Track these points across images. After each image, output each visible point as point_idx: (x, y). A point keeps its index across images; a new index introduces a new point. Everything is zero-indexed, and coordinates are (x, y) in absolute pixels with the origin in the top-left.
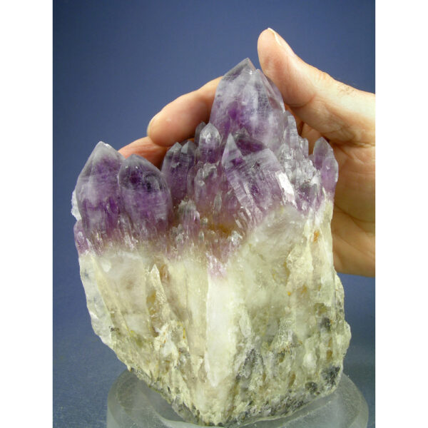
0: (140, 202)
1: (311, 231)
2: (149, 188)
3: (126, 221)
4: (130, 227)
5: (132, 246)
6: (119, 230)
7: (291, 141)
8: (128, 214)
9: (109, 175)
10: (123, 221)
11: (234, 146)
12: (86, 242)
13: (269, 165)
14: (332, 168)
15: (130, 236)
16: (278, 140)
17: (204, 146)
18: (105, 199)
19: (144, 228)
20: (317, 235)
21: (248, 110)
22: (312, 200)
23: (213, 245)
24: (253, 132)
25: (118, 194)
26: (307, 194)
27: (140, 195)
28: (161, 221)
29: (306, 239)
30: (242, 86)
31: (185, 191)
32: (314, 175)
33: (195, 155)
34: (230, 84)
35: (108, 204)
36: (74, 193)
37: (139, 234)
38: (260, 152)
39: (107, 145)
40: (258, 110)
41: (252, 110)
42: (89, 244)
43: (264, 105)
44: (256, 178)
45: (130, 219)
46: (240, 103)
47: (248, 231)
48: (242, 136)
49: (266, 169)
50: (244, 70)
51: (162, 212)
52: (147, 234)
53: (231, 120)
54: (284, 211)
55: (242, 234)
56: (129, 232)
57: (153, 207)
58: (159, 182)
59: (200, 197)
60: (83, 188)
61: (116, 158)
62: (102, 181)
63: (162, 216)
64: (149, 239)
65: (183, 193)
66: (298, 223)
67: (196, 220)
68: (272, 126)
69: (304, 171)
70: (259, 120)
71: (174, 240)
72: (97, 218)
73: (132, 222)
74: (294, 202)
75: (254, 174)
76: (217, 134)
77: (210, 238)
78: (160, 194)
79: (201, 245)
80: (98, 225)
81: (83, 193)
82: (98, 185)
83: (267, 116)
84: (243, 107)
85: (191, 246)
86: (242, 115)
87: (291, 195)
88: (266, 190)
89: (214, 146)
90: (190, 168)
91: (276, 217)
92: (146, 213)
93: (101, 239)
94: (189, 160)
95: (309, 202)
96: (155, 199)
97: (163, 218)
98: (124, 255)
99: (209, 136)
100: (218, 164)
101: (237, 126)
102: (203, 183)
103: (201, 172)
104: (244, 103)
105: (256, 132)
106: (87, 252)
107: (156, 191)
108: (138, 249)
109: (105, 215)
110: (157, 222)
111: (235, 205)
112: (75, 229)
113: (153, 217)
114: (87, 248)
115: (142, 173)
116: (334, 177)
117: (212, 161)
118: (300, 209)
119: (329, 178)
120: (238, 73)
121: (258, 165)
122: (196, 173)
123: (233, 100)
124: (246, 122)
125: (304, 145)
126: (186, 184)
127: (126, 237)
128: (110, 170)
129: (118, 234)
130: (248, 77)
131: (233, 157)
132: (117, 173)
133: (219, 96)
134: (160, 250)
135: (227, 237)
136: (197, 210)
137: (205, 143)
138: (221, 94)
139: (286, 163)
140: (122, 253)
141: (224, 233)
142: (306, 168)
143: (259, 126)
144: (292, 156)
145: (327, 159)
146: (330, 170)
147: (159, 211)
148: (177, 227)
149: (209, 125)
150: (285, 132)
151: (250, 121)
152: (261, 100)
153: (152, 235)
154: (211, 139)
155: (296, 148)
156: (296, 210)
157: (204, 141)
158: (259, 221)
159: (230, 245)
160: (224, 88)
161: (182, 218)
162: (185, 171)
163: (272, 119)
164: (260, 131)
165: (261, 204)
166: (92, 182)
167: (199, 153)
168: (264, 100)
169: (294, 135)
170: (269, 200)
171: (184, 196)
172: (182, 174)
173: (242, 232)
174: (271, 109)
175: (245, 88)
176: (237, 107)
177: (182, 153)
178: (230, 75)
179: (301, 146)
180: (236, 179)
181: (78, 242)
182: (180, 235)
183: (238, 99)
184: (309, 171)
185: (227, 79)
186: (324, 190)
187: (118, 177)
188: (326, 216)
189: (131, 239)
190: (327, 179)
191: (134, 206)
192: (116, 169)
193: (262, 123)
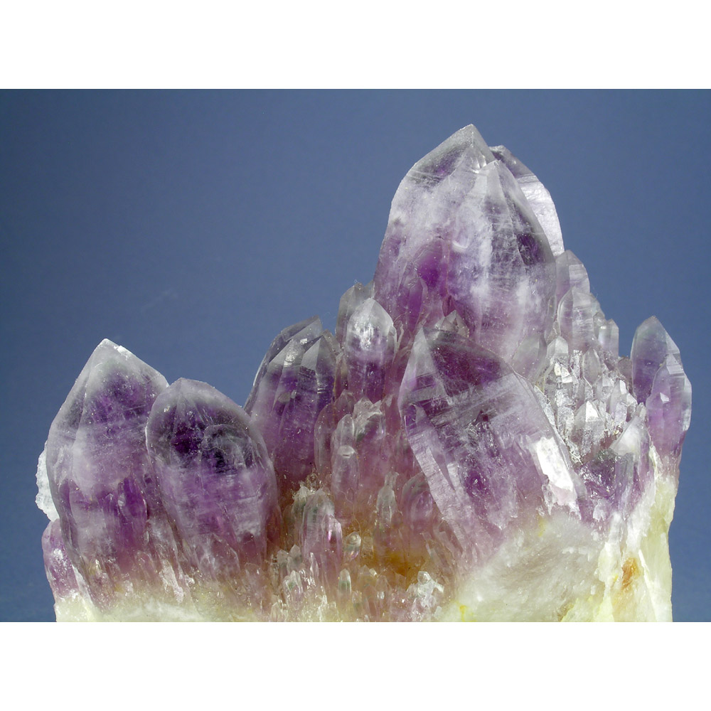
0: (198, 496)
1: (616, 566)
2: (220, 463)
3: (166, 536)
4: (175, 549)
5: (180, 592)
6: (149, 555)
7: (575, 332)
8: (170, 518)
9: (124, 427)
10: (158, 534)
11: (429, 368)
12: (71, 572)
13: (513, 418)
14: (675, 395)
15: (175, 568)
16: (537, 345)
17: (358, 354)
18: (115, 484)
19: (207, 555)
20: (629, 573)
21: (466, 266)
22: (618, 494)
23: (371, 604)
24: (477, 323)
25: (145, 472)
26: (608, 479)
27: (198, 479)
28: (248, 537)
29: (601, 586)
30: (454, 204)
31: (310, 461)
32: (628, 419)
33: (335, 376)
34: (425, 196)
35: (122, 496)
36: (42, 459)
37: (195, 567)
38: (493, 384)
39: (121, 349)
40: (492, 270)
41: (477, 270)
42: (79, 577)
43: (507, 258)
44: (478, 454)
45: (175, 528)
46: (450, 246)
47: (458, 578)
48: (449, 337)
49: (505, 430)
50: (462, 158)
51: (250, 519)
52: (215, 568)
53: (425, 290)
54: (548, 529)
55: (442, 582)
56: (172, 559)
57: (229, 507)
58: (245, 449)
59: (345, 482)
60: (61, 455)
61: (142, 381)
62: (107, 441)
63: (253, 526)
64: (222, 578)
65: (304, 467)
66: (582, 551)
67: (333, 539)
68: (524, 311)
69: (603, 410)
70: (493, 293)
71: (279, 582)
72: (95, 527)
73: (178, 537)
74: (573, 506)
75: (473, 443)
76: (389, 324)
77: (367, 587)
78: (246, 476)
79: (343, 603)
80: (98, 542)
81: (61, 466)
82: (97, 452)
83: (513, 285)
84: (455, 256)
85: (319, 601)
86: (452, 276)
87: (565, 493)
88: (503, 481)
89: (382, 358)
90: (321, 405)
91: (527, 544)
92: (213, 518)
93: (105, 576)
94: (319, 385)
95: (613, 501)
96: (235, 489)
97: (253, 531)
98: (160, 610)
99: (369, 332)
100: (389, 402)
101: (441, 304)
102: (352, 451)
103: (348, 425)
104: (459, 246)
105: (486, 325)
106: (74, 595)
107: (236, 471)
108: (194, 598)
109: (114, 521)
110: (239, 540)
111: (428, 513)
112: (46, 541)
113: (230, 530)
114: (75, 586)
115: (202, 427)
116: (680, 419)
117: (375, 393)
118: (588, 519)
119: (668, 425)
120: (443, 168)
121: (486, 418)
122: (337, 421)
123: (432, 238)
124: (463, 294)
125: (608, 337)
126: (312, 445)
127: (165, 570)
128: (128, 415)
129: (146, 565)
130: (470, 181)
131: (424, 395)
132: (145, 422)
133: (397, 223)
134: (245, 604)
135: (406, 588)
136: (337, 515)
137: (359, 349)
138: (403, 219)
139: (558, 392)
140: (156, 607)
141: (398, 576)
142: (608, 402)
143: (493, 309)
144: (576, 371)
145: (663, 373)
146: (670, 403)
147: (244, 515)
148: (288, 550)
149: (370, 302)
150: (561, 309)
151: (471, 296)
152: (500, 246)
153: (227, 569)
154: (374, 342)
155: (586, 347)
156: (577, 522)
157: (355, 342)
158: (483, 555)
159: (414, 606)
160: (411, 204)
161: (301, 532)
162: (309, 415)
163: (525, 293)
164: (495, 322)
165: (491, 517)
166: (84, 444)
167: (345, 370)
168: (506, 245)
169: (585, 315)
170: (510, 505)
171: (307, 473)
172: (301, 421)
173: (446, 574)
174: (524, 267)
175: (462, 207)
176: (440, 257)
177: (304, 369)
178: (426, 169)
179: (601, 341)
180: (429, 452)
181: (53, 572)
182: (294, 573)
183: (444, 235)
184: (618, 407)
185: (418, 182)
186: (653, 454)
187: (146, 431)
188: (657, 516)
189: (181, 576)
190: (662, 424)
191: (185, 506)
192: (140, 411)
193: (500, 304)
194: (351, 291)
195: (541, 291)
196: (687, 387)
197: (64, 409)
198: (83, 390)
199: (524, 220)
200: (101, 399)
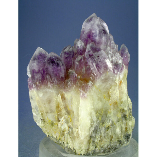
0: (54, 70)
1: (119, 81)
2: (58, 65)
3: (49, 77)
5: (51, 87)
6: (46, 81)
7: (111, 46)
8: (49, 75)
9: (42, 60)
10: (48, 77)
11: (90, 49)
12: (32, 85)
13: (103, 57)
14: (127, 56)
16: (106, 46)
17: (78, 49)
18: (41, 69)
19: (56, 80)
20: (121, 83)
21: (95, 35)
22: (119, 69)
23: (82, 86)
24: (97, 43)
25: (46, 67)
26: (117, 67)
27: (55, 68)
28: (62, 77)
29: (116, 84)
30: (92, 25)
31: (71, 66)
32: (120, 59)
33: (74, 52)
34: (88, 24)
35: (42, 71)
37: (54, 82)
38: (99, 52)
39: (41, 48)
40: (99, 35)
41: (96, 35)
42: (34, 86)
43: (101, 33)
44: (98, 62)
45: (50, 76)
46: (92, 32)
47: (95, 81)
48: (93, 45)
49: (102, 58)
50: (93, 18)
51: (62, 74)
52: (57, 82)
53: (88, 39)
54: (108, 73)
55: (93, 82)
56: (50, 81)
57: (59, 72)
58: (62, 63)
59: (77, 68)
60: (32, 65)
62: (40, 62)
64: (58, 84)
66: (113, 78)
67: (75, 77)
68: (104, 41)
69: (116, 58)
70: (99, 39)
71: (67, 84)
72: (38, 76)
73: (51, 78)
74: (112, 70)
75: (97, 60)
76: (83, 44)
77: (81, 84)
78: (62, 67)
79: (77, 86)
80: (38, 79)
81: (32, 67)
82: (39, 64)
83: (102, 37)
84: (93, 33)
85: (73, 86)
86: (92, 36)
87: (111, 68)
88: (101, 66)
89: (82, 49)
90: (73, 57)
91: (105, 76)
92: (57, 74)
93: (39, 84)
94: (72, 54)
96: (60, 69)
97: (63, 76)
99: (80, 45)
100: (83, 56)
101: (91, 41)
102: (78, 63)
103: (77, 59)
104: (93, 32)
105: (98, 43)
107: (60, 66)
108: (53, 88)
109: (41, 75)
110: (61, 78)
111: (90, 71)
112: (28, 80)
113: (59, 76)
114: (33, 88)
115: (55, 59)
116: (128, 60)
117: (81, 54)
118: (114, 72)
120: (91, 20)
121: (99, 56)
122: (75, 59)
123: (89, 31)
124: (94, 39)
126: (71, 63)
127: (49, 83)
128: (43, 58)
130: (95, 22)
131: (89, 53)
132: (45, 59)
133: (83, 29)
134: (61, 88)
135: (87, 83)
136: (76, 73)
137: (78, 48)
138: (84, 28)
139: (109, 55)
140: (47, 90)
141: (86, 82)
142: (117, 57)
143: (99, 41)
144: (112, 52)
145: (125, 53)
146: (126, 57)
147: (62, 73)
148: (68, 79)
149: (80, 41)
150: (109, 42)
151: (95, 39)
152: (100, 31)
153: (59, 82)
154: (81, 46)
155: (113, 48)
156: (112, 73)
157: (78, 47)
158: (99, 77)
159: (88, 86)
160: (86, 26)
161: (70, 76)
162: (71, 58)
163: (104, 38)
164: (99, 43)
165: (100, 71)
166: (36, 63)
167: (76, 51)
168: (101, 31)
169: (113, 43)
170: (103, 69)
171: (70, 68)
172: (70, 59)
173: (93, 81)
174: (104, 34)
175: (94, 26)
176: (90, 33)
177: (70, 51)
178: (88, 20)
179: (115, 48)
180: (90, 62)
181: (29, 86)
182: (69, 82)
183: (91, 30)
184: (118, 57)
185: (86, 22)
186: (124, 65)
187: (46, 61)
188: (125, 75)
189: (51, 84)
190: (125, 60)
191: (52, 72)
192: (45, 58)
193: (100, 40)
194: (76, 40)
195: (106, 38)
196: (129, 55)
197: (32, 58)
198: (35, 55)
199: (103, 28)
200: (38, 56)
